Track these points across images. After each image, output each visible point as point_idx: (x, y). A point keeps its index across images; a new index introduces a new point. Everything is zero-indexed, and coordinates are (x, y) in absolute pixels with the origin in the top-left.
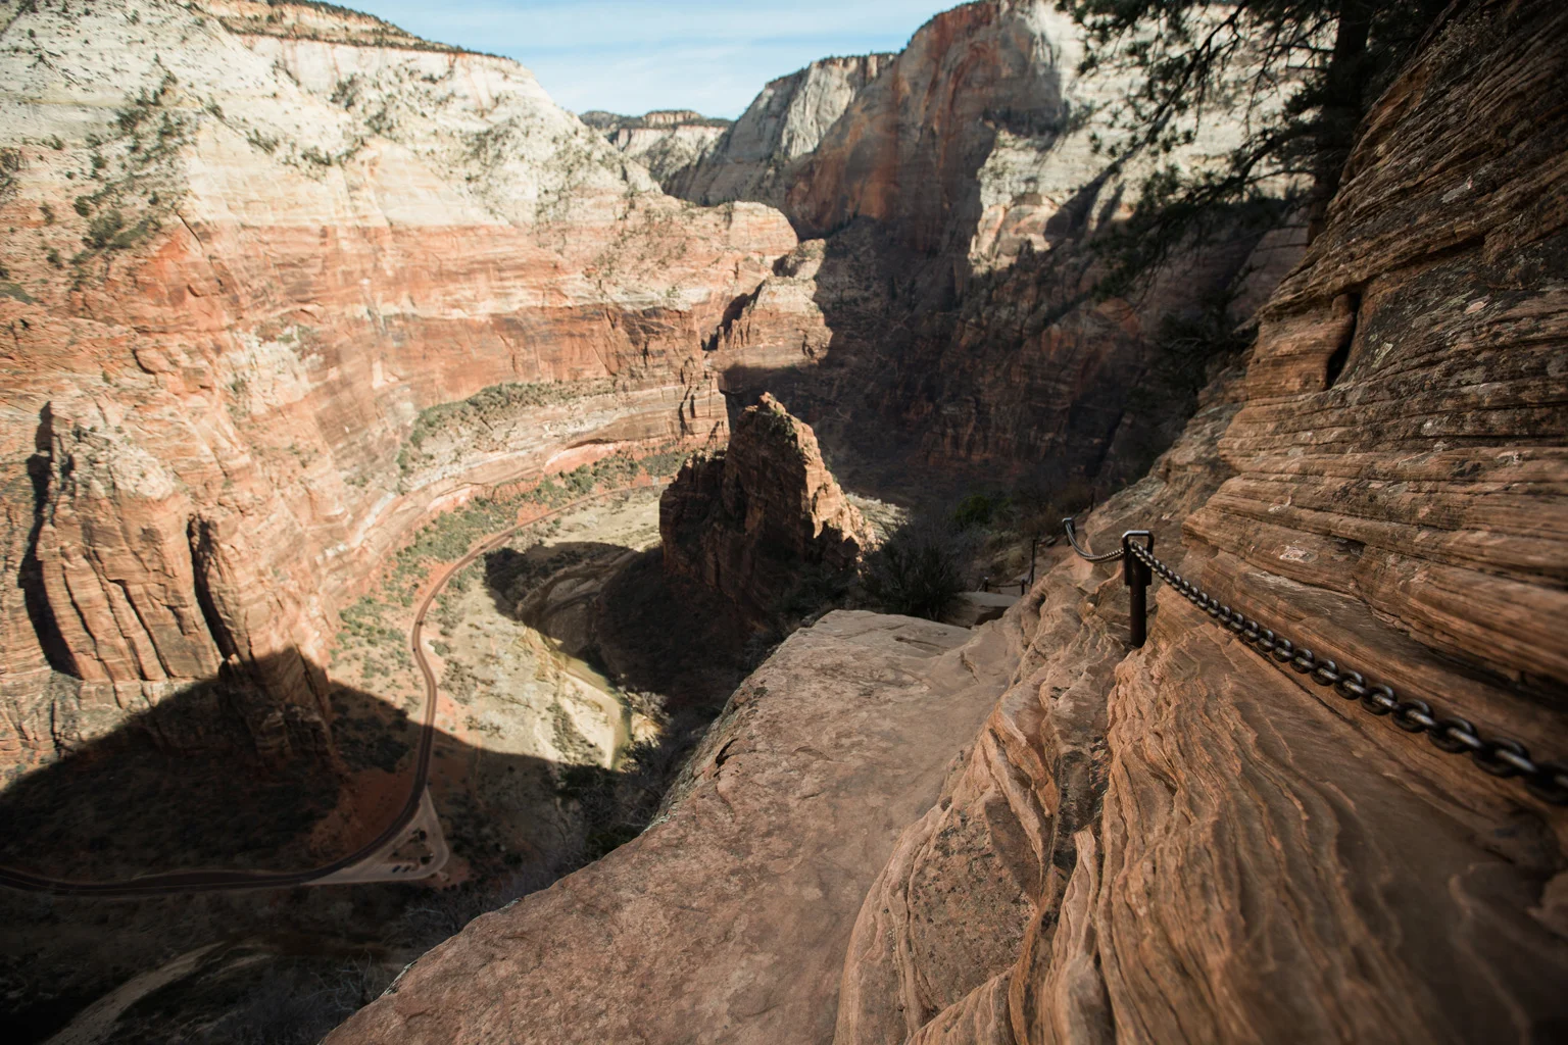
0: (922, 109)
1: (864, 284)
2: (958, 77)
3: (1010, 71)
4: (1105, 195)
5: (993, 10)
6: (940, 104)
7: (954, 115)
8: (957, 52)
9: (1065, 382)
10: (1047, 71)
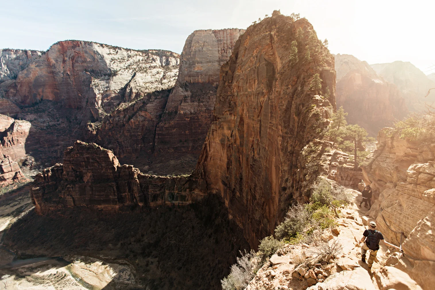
0: (62, 68)
1: (56, 120)
2: (73, 60)
3: (90, 60)
4: (128, 90)
5: (79, 43)
6: (69, 67)
7: (75, 70)
8: (71, 52)
9: (139, 132)
10: (101, 61)
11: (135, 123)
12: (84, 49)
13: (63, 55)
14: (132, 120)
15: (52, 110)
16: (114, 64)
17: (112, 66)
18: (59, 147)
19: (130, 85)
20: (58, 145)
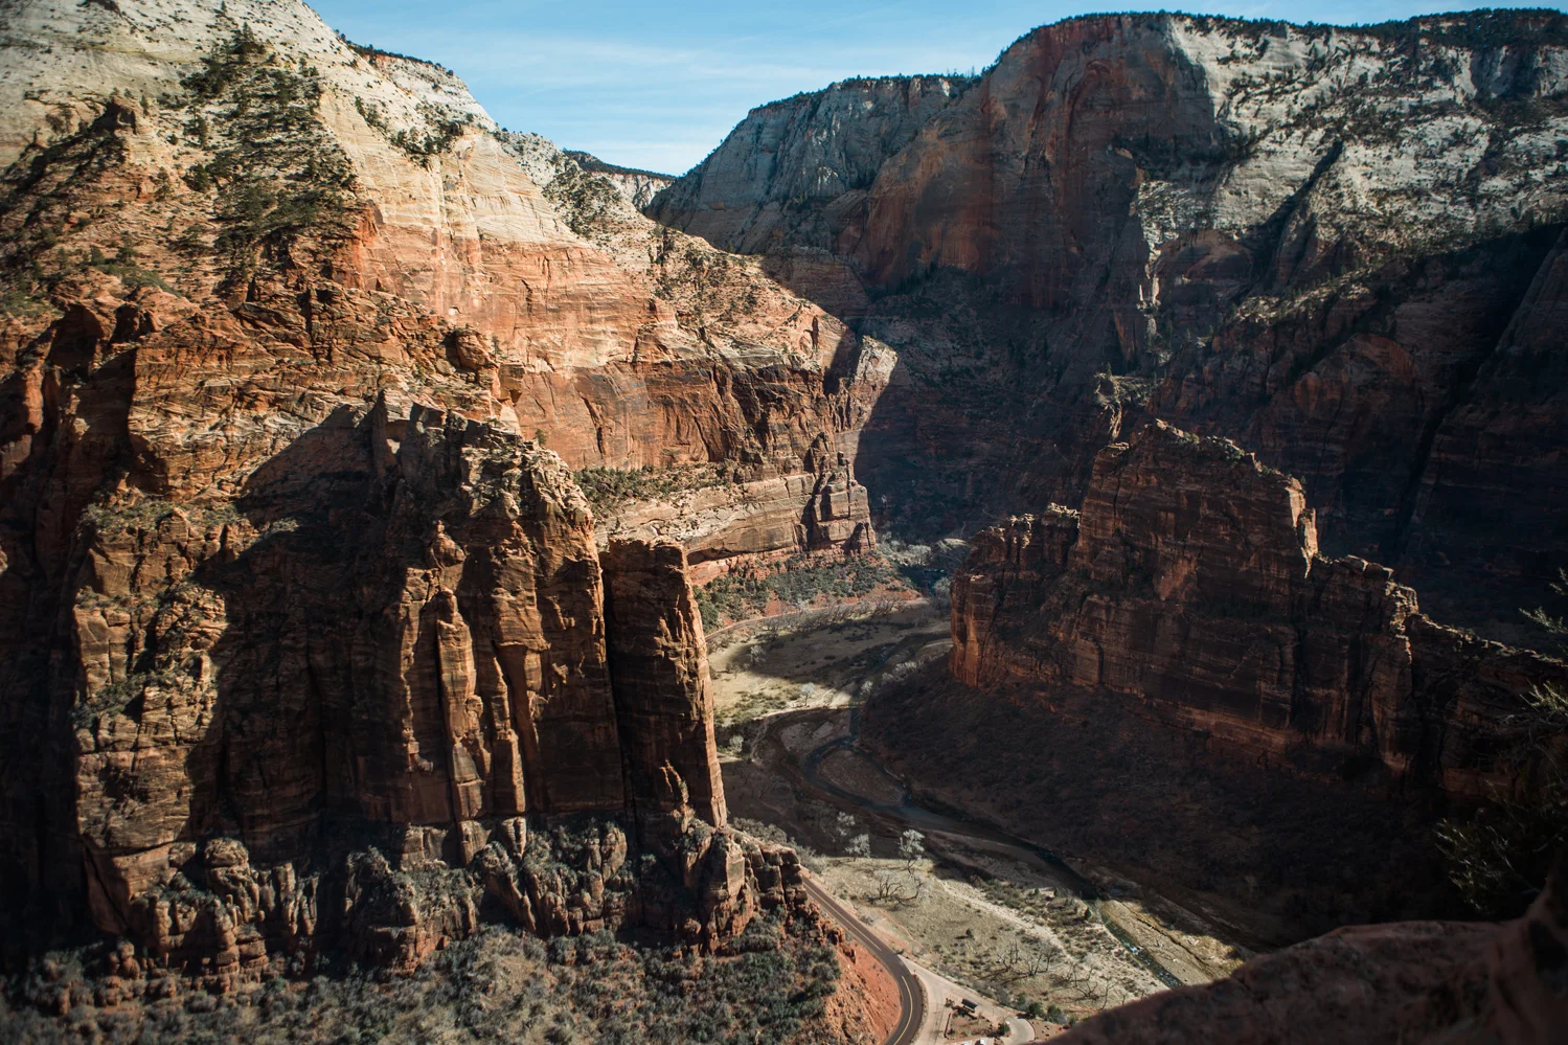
0: (1027, 136)
1: (973, 350)
2: (1075, 98)
3: (1142, 93)
4: (1292, 230)
5: (1113, 25)
6: (1054, 130)
7: (1074, 143)
8: (1071, 70)
9: (1337, 442)
10: (1191, 94)
11: (1321, 393)
12: (1129, 48)
13: (1043, 82)
14: (1311, 378)
15: (960, 311)
16: (1246, 104)
17: (1233, 118)
18: (972, 462)
19: (1306, 206)
20: (969, 454)
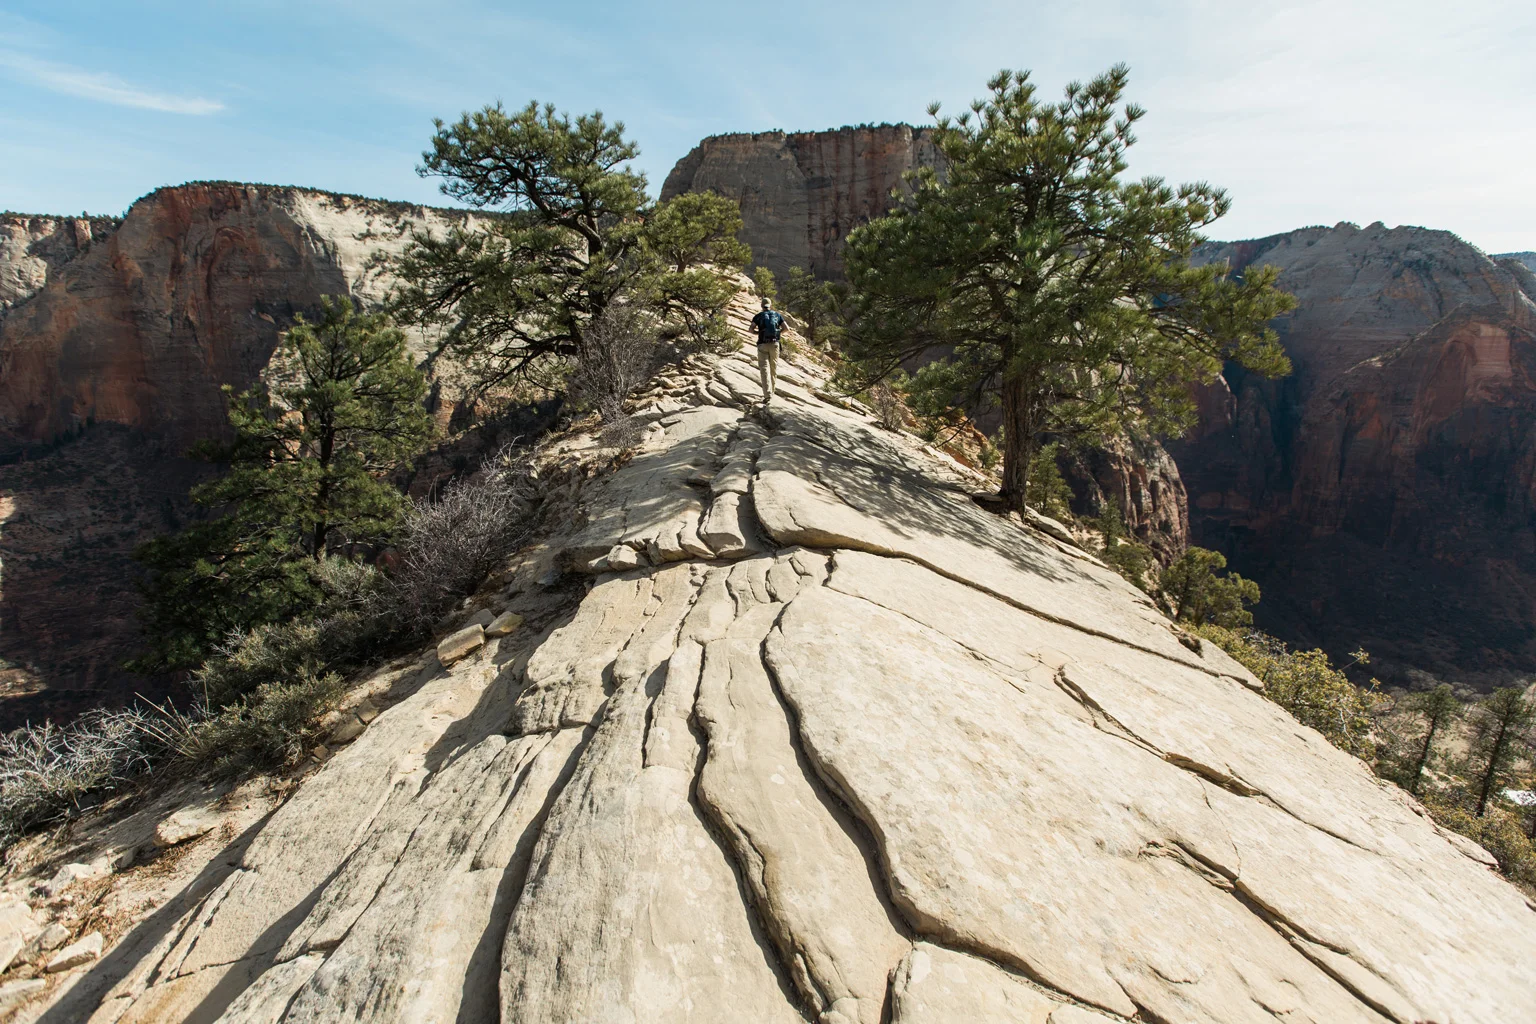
0: (167, 295)
1: (120, 515)
2: (209, 263)
3: (279, 262)
5: (239, 195)
6: (192, 292)
7: (215, 306)
8: (203, 234)
10: (325, 267)
12: (258, 219)
13: (176, 243)
16: (382, 278)
17: (367, 290)
